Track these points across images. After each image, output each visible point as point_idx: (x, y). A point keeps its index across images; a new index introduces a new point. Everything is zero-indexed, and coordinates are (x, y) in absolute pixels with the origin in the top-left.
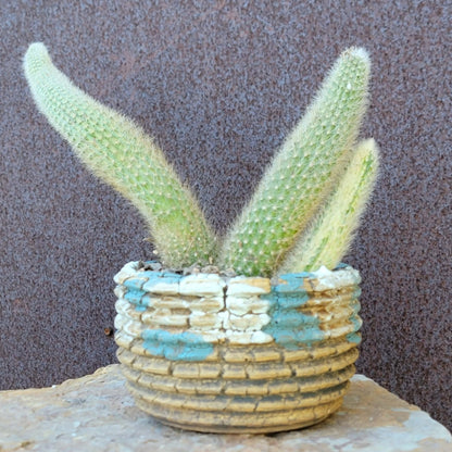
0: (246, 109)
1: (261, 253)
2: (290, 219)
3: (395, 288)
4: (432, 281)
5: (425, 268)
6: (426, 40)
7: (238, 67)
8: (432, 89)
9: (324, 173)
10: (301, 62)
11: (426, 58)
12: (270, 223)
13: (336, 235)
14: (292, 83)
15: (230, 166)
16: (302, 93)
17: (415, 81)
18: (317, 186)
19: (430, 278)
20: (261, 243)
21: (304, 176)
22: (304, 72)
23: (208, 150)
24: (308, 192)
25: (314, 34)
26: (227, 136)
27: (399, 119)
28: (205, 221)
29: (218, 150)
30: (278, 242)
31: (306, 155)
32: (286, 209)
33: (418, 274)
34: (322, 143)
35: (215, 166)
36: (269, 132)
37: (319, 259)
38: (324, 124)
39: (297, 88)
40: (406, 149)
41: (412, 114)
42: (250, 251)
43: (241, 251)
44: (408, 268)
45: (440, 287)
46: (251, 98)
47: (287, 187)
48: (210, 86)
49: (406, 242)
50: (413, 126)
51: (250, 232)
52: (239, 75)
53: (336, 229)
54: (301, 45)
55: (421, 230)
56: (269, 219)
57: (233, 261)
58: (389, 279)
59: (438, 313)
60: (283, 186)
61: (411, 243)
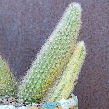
0: (32, 30)
1: (35, 91)
2: (48, 76)
3: (85, 95)
4: (99, 93)
5: (96, 88)
6: (96, 7)
7: (29, 16)
8: (98, 24)
9: (63, 56)
10: (52, 14)
11: (96, 13)
12: (39, 78)
13: (68, 83)
14: (48, 22)
15: (27, 50)
16: (52, 25)
17: (92, 21)
18: (60, 61)
19: (98, 92)
20: (35, 87)
21: (54, 57)
22: (52, 18)
23: (19, 44)
24: (56, 64)
25: (56, 4)
26: (25, 40)
27: (87, 35)
28: (12, 75)
29: (23, 45)
30: (43, 86)
31: (55, 48)
32: (46, 72)
33: (94, 90)
34: (62, 42)
35: (21, 50)
36: (40, 39)
37: (61, 94)
38: (63, 34)
39: (50, 23)
40: (89, 45)
41: (91, 33)
42: (30, 91)
43: (26, 90)
44: (90, 88)
45: (102, 95)
46: (34, 27)
47: (47, 62)
48: (20, 22)
49: (89, 78)
50: (91, 37)
51: (30, 82)
52: (30, 18)
53: (68, 80)
54: (52, 8)
55: (94, 74)
56: (38, 76)
57: (23, 95)
58: (83, 91)
59: (101, 104)
60: (45, 61)
61: (91, 79)
